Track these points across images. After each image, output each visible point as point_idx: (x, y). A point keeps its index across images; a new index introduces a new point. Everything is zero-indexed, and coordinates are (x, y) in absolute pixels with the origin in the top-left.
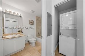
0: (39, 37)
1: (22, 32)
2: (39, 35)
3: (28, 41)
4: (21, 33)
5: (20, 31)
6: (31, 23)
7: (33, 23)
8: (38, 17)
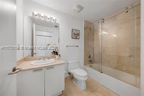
0: (91, 66)
1: (58, 54)
2: (90, 61)
3: (69, 73)
4: (57, 56)
5: (56, 53)
6: (76, 35)
7: (78, 35)
8: (88, 22)
